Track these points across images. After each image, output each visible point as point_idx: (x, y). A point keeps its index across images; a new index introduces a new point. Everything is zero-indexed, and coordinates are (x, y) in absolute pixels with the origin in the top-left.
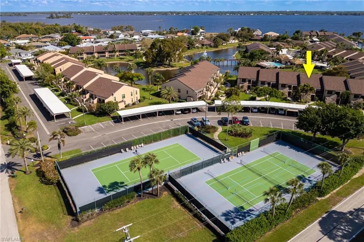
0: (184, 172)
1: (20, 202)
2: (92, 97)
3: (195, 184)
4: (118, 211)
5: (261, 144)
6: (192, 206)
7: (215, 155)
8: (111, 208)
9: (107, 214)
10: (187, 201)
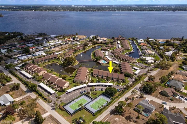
0: (86, 105)
1: (61, 114)
2: (58, 87)
3: (88, 107)
4: (77, 113)
5: (99, 96)
6: (88, 111)
7: (91, 100)
8: (76, 113)
9: (76, 114)
10: (87, 110)
